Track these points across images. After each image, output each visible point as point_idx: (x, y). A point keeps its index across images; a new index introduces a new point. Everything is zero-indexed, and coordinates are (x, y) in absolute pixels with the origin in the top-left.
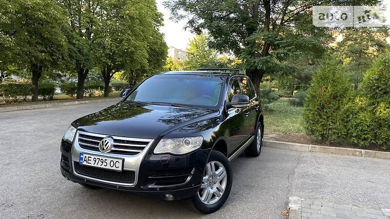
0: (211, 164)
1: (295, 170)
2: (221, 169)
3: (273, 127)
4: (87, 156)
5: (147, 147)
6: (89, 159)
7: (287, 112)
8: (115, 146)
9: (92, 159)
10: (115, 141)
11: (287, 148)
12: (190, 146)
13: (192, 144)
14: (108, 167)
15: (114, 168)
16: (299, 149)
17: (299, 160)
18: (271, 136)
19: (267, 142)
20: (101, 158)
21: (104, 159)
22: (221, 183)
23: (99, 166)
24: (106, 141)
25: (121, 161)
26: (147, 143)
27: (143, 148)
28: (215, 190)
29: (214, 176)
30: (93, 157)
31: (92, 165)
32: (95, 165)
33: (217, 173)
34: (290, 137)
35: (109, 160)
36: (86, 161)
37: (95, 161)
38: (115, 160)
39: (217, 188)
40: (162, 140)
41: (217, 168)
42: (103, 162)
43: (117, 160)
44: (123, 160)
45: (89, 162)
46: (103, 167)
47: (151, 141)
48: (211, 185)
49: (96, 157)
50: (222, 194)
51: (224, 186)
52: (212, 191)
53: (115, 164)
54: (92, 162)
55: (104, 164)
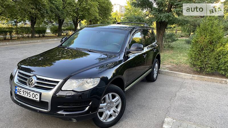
0: (109, 95)
1: (177, 93)
2: (117, 97)
4: (19, 88)
5: (58, 85)
8: (37, 83)
9: (22, 91)
10: (38, 79)
11: (176, 75)
12: (90, 84)
13: (91, 83)
14: (31, 98)
15: (35, 99)
16: (184, 77)
17: (182, 86)
18: (168, 66)
19: (163, 71)
20: (27, 91)
21: (29, 92)
22: (117, 107)
23: (26, 96)
24: (31, 79)
25: (39, 94)
26: (58, 82)
27: (55, 86)
28: (112, 112)
29: (111, 102)
31: (22, 95)
32: (24, 96)
33: (113, 100)
34: (180, 68)
35: (32, 93)
36: (18, 92)
37: (24, 93)
38: (35, 94)
39: (114, 111)
40: (69, 80)
41: (114, 97)
42: (28, 94)
43: (37, 93)
44: (41, 94)
45: (20, 93)
46: (28, 97)
47: (61, 81)
48: (109, 109)
49: (24, 90)
50: (117, 114)
51: (119, 109)
52: (109, 113)
53: (35, 96)
54: (22, 93)
55: (29, 95)
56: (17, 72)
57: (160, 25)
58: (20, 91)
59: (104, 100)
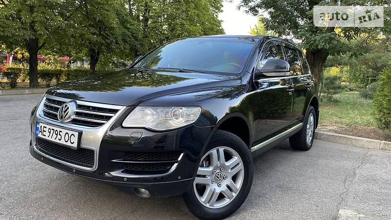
0: (218, 151)
1: (357, 171)
2: (236, 159)
3: (335, 119)
4: (43, 125)
5: (115, 117)
6: (45, 129)
7: (355, 104)
8: (77, 114)
9: (46, 130)
10: (79, 106)
11: (349, 142)
12: (181, 119)
13: (182, 117)
14: (63, 142)
15: (68, 144)
16: (366, 145)
17: (364, 159)
18: (331, 128)
19: (323, 134)
20: (55, 129)
21: (59, 129)
22: (234, 178)
23: (53, 140)
24: (66, 106)
25: (76, 134)
26: (115, 111)
27: (109, 118)
28: (223, 188)
29: (223, 168)
30: (48, 127)
31: (46, 138)
32: (49, 139)
33: (228, 164)
34: (355, 131)
35: (64, 131)
36: (41, 132)
37: (50, 132)
38: (70, 133)
39: (228, 187)
40: (138, 108)
41: (228, 157)
42: (57, 135)
43: (73, 133)
44: (80, 134)
45: (44, 133)
46: (57, 141)
47: (122, 109)
48: (218, 179)
49: (51, 127)
50: (235, 195)
51: (239, 184)
52: (218, 190)
53: (70, 138)
54: (47, 134)
55: (59, 137)
56: (45, 98)
57: (314, 59)
58: (44, 131)
59: (209, 160)
